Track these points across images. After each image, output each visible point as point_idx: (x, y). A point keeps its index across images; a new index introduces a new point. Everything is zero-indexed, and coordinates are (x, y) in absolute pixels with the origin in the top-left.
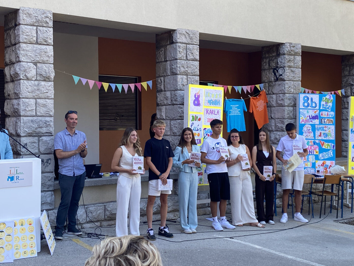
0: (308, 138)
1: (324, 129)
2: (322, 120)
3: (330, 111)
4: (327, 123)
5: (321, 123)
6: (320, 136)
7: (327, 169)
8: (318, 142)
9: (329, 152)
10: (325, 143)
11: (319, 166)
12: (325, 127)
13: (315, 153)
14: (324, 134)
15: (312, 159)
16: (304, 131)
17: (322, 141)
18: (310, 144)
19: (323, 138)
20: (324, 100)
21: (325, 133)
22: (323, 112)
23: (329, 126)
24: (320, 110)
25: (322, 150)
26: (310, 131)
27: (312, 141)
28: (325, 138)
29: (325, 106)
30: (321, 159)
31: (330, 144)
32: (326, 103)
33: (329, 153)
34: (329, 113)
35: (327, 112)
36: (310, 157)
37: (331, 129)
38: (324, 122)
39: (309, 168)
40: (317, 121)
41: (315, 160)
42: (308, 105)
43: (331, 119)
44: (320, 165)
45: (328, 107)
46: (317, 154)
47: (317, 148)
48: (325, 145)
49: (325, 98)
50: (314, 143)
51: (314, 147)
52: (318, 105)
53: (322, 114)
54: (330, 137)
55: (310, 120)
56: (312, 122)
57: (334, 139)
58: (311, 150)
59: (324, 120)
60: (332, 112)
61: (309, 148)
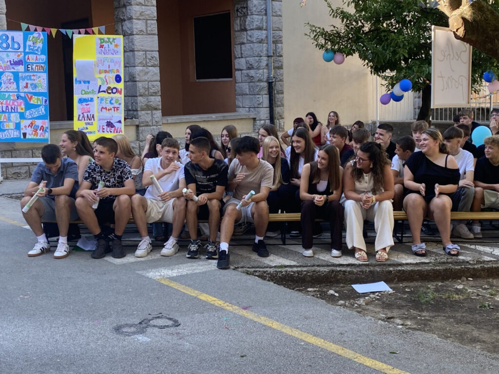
0: (8, 90)
1: (32, 78)
2: (29, 66)
3: (39, 53)
4: (36, 70)
5: (27, 70)
6: (26, 87)
7: (37, 130)
8: (24, 96)
9: (40, 108)
10: (33, 97)
11: (25, 127)
12: (34, 75)
13: (19, 110)
14: (31, 85)
15: (15, 118)
16: (2, 81)
17: (29, 95)
18: (12, 98)
19: (30, 89)
20: (31, 39)
21: (33, 84)
22: (30, 56)
23: (39, 74)
24: (26, 53)
25: (29, 106)
26: (11, 81)
27: (14, 95)
28: (33, 90)
29: (32, 47)
30: (28, 118)
31: (41, 98)
32: (33, 44)
33: (40, 110)
34: (38, 57)
35: (35, 56)
36: (12, 115)
37: (42, 78)
38: (32, 68)
39: (11, 129)
40: (21, 68)
41: (19, 119)
42: (8, 47)
43: (41, 65)
44: (27, 126)
45: (36, 48)
46: (22, 111)
47: (22, 104)
48: (34, 99)
49: (32, 36)
50: (18, 98)
51: (18, 103)
52: (22, 46)
53: (28, 59)
54: (40, 88)
55: (11, 66)
56: (14, 69)
57: (46, 91)
58: (13, 107)
60: (43, 56)
61: (11, 104)
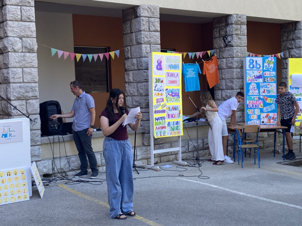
0: (254, 94)
1: (267, 86)
2: (266, 79)
3: (272, 71)
4: (270, 82)
5: (264, 81)
6: (264, 92)
7: (270, 120)
8: (262, 98)
9: (272, 105)
10: (268, 98)
11: (263, 117)
12: (268, 85)
13: (260, 107)
14: (267, 91)
15: (257, 112)
16: (250, 89)
17: (265, 97)
18: (256, 99)
19: (266, 94)
20: (267, 62)
22: (266, 72)
23: (271, 84)
24: (264, 71)
25: (266, 105)
26: (255, 88)
27: (257, 97)
28: (268, 94)
29: (268, 67)
30: (265, 112)
31: (272, 99)
32: (268, 65)
33: (272, 107)
34: (271, 73)
35: (269, 72)
36: (256, 110)
37: (273, 86)
38: (267, 80)
39: (255, 119)
40: (261, 80)
41: (260, 113)
42: (253, 67)
43: (273, 78)
44: (265, 117)
45: (270, 67)
46: (261, 107)
47: (262, 103)
48: (268, 100)
49: (267, 60)
50: (259, 99)
51: (259, 102)
52: (261, 66)
53: (265, 74)
54: (272, 93)
55: (255, 79)
56: (257, 81)
57: (276, 95)
58: (256, 105)
59: (267, 79)
60: (274, 72)
61: (255, 103)
